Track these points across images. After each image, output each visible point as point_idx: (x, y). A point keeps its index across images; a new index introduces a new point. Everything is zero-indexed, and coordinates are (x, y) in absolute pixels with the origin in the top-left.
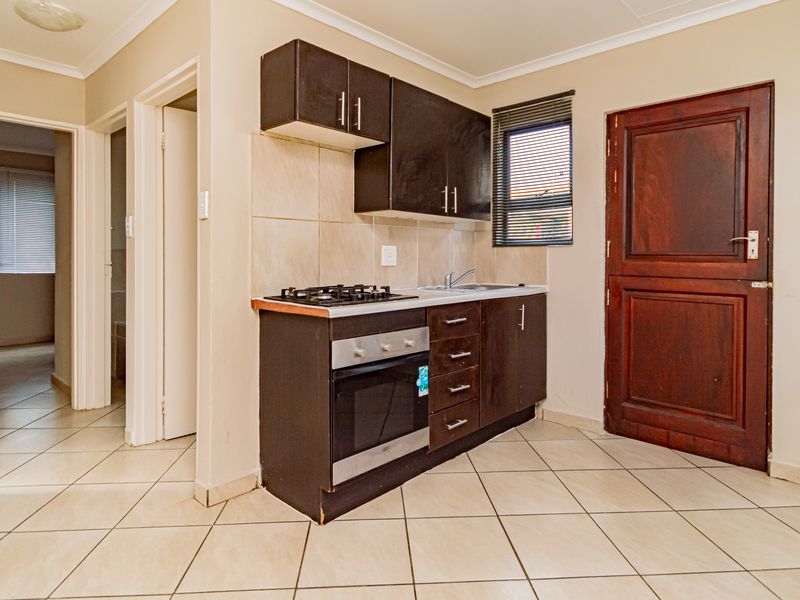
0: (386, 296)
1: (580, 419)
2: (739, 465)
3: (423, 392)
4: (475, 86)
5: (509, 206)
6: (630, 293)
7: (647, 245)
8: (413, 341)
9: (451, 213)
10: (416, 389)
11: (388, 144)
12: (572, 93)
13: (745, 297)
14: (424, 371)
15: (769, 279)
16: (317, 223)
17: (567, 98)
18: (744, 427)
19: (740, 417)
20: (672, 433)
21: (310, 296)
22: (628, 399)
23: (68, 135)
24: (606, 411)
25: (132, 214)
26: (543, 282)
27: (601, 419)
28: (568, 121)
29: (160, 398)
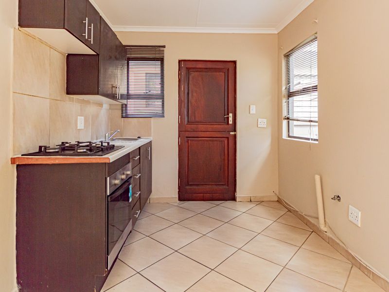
1: (169, 198)
2: (227, 200)
3: (130, 200)
6: (188, 138)
7: (195, 118)
9: (118, 99)
11: (98, 55)
12: (164, 47)
13: (228, 138)
14: (130, 187)
15: (235, 131)
16: (49, 100)
17: (162, 49)
18: (228, 186)
19: (227, 183)
20: (205, 195)
22: (188, 185)
24: (179, 192)
26: (150, 135)
27: (177, 196)
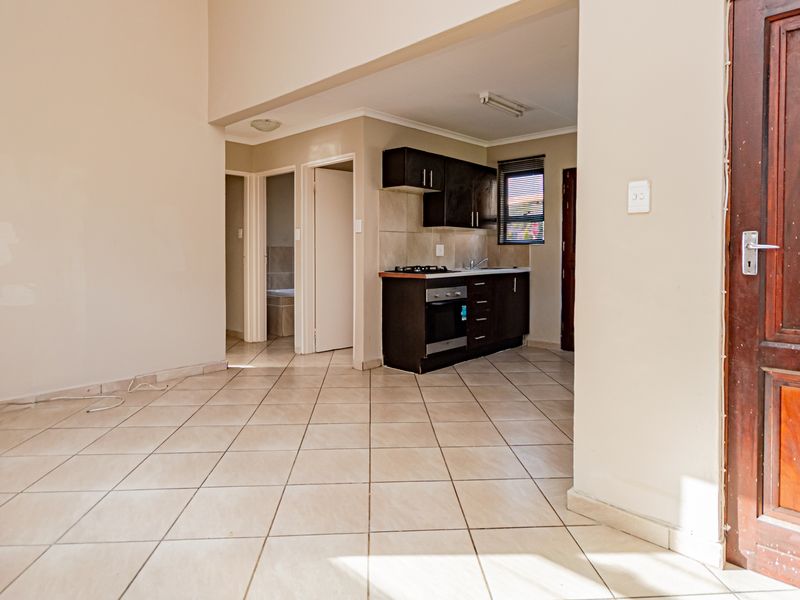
0: (445, 270)
1: (548, 343)
3: (464, 319)
4: (486, 146)
5: (508, 220)
8: (460, 292)
9: (475, 227)
10: (461, 317)
11: (443, 192)
12: (544, 156)
14: (464, 307)
16: (406, 233)
17: (541, 159)
21: (412, 270)
23: (242, 179)
24: (562, 338)
25: (299, 228)
26: (527, 265)
27: (559, 342)
28: (541, 171)
29: (314, 330)
